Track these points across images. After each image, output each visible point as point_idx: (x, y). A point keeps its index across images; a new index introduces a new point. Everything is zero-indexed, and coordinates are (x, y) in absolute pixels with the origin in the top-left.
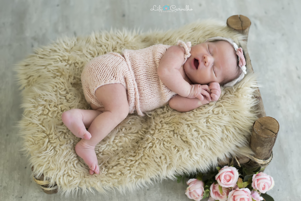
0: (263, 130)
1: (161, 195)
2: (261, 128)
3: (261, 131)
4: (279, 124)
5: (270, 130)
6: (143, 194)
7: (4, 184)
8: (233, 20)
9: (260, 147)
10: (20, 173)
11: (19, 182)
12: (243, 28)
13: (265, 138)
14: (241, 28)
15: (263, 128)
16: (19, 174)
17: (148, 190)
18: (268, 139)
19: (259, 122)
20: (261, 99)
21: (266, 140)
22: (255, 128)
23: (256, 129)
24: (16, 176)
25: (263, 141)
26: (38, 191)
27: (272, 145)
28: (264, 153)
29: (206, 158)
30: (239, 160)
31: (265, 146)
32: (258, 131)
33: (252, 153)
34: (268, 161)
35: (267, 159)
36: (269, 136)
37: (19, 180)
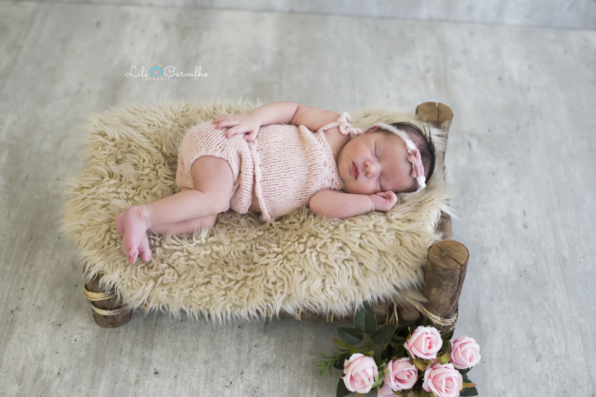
0: (442, 258)
1: (274, 356)
2: (440, 255)
3: (439, 258)
4: (470, 253)
5: (454, 260)
6: (247, 351)
7: (39, 303)
8: (427, 108)
9: (437, 288)
10: (66, 292)
11: (62, 304)
12: (440, 120)
13: (445, 269)
14: (436, 120)
15: (443, 254)
16: (64, 293)
17: (256, 346)
18: (449, 272)
19: (439, 246)
20: (451, 221)
21: (445, 273)
22: (431, 252)
23: (432, 254)
24: (60, 295)
25: (441, 276)
26: (88, 320)
27: (456, 288)
28: (442, 302)
29: (346, 296)
30: (403, 312)
31: (444, 287)
32: (435, 258)
33: (424, 300)
34: (449, 322)
35: (447, 317)
36: (451, 267)
37: (63, 302)
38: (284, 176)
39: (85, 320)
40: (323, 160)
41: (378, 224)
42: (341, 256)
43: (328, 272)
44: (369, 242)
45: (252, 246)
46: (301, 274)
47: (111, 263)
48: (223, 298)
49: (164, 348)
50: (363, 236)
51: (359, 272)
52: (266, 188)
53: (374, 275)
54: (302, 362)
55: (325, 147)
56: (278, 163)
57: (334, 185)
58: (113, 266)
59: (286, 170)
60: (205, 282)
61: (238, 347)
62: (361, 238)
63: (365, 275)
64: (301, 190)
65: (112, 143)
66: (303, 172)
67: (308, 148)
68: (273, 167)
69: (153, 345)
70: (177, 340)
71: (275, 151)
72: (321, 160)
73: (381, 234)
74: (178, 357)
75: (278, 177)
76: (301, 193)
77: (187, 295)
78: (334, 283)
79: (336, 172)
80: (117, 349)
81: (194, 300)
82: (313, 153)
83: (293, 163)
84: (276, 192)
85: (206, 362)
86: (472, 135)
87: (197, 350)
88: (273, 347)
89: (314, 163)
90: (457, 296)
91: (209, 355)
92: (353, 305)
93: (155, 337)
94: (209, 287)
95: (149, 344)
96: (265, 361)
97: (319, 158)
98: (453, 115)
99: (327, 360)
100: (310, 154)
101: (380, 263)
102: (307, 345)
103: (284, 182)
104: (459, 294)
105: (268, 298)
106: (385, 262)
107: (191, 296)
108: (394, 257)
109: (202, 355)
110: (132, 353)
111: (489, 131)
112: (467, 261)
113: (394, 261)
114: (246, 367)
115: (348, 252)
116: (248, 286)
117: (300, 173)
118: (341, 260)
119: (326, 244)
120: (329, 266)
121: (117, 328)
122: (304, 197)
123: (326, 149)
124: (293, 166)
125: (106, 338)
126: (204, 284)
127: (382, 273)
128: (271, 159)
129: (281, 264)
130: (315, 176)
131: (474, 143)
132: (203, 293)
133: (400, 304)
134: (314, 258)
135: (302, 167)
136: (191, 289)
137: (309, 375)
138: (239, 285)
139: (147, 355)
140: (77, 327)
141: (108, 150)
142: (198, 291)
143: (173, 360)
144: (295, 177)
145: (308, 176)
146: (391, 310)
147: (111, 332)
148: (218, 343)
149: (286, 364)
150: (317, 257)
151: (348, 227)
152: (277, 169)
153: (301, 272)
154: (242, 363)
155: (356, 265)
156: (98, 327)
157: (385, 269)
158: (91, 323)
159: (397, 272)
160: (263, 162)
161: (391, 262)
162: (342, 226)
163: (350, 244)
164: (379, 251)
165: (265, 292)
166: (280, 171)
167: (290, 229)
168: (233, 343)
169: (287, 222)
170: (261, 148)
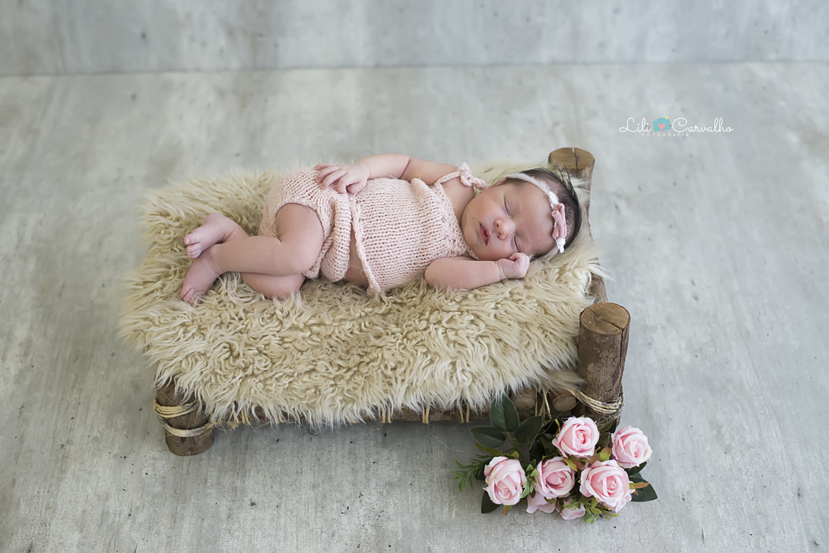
0: (598, 322)
1: (399, 473)
2: (595, 320)
3: (594, 323)
4: (630, 314)
5: (613, 324)
6: (364, 469)
7: (95, 434)
8: (563, 155)
9: (594, 363)
10: (128, 418)
11: (125, 433)
12: (579, 168)
13: (602, 337)
14: (574, 167)
15: (599, 319)
16: (125, 420)
18: (607, 338)
20: (603, 283)
21: (604, 341)
22: (584, 318)
23: (585, 320)
24: (121, 422)
25: (599, 346)
26: (159, 449)
27: (617, 360)
28: (602, 381)
29: (482, 381)
30: (555, 400)
31: (603, 361)
32: (590, 324)
33: (580, 381)
34: (612, 407)
35: (610, 401)
36: (610, 333)
37: (125, 430)
38: (393, 233)
39: (156, 449)
40: (440, 214)
41: (516, 291)
42: (473, 331)
43: (459, 352)
44: (506, 311)
45: (360, 325)
46: (425, 356)
47: (189, 359)
48: (332, 389)
49: (260, 474)
50: (499, 306)
51: (496, 351)
52: (371, 247)
53: (516, 352)
54: (433, 477)
55: (443, 200)
56: (384, 217)
57: (457, 247)
58: (192, 363)
59: (394, 226)
60: (308, 370)
61: (353, 466)
62: (496, 308)
63: (504, 353)
64: (415, 252)
65: (177, 224)
66: (416, 229)
67: (422, 200)
68: (379, 221)
69: (246, 472)
70: (275, 463)
71: (380, 203)
72: (438, 215)
73: (520, 302)
74: (278, 483)
75: (385, 234)
76: (416, 255)
77: (287, 386)
78: (468, 365)
79: (457, 231)
80: (201, 480)
81: (296, 393)
82: (428, 206)
83: (404, 218)
84: (383, 252)
85: (314, 487)
86: (619, 196)
87: (302, 473)
88: (396, 463)
89: (430, 218)
90: (620, 372)
91: (316, 477)
92: (492, 393)
93: (247, 463)
94: (313, 375)
95: (240, 470)
96: (388, 480)
97: (436, 213)
98: (594, 160)
99: (465, 470)
100: (425, 207)
101: (521, 337)
102: (439, 456)
103: (393, 240)
104: (623, 370)
105: (388, 387)
106: (528, 335)
107: (292, 388)
108: (539, 328)
109: (308, 478)
110: (219, 484)
111: (640, 189)
112: (628, 325)
113: (539, 333)
114: (365, 488)
115: (482, 325)
116: (362, 374)
117: (413, 230)
118: (474, 336)
119: (454, 317)
120: (459, 344)
121: (197, 456)
122: (421, 261)
123: (445, 202)
124: (404, 221)
125: (185, 468)
126: (306, 372)
127: (525, 350)
128: (376, 212)
129: (400, 345)
130: (432, 234)
131: (622, 205)
132: (306, 384)
133: (551, 389)
134: (441, 336)
135: (415, 223)
136: (291, 379)
137: (445, 491)
138: (350, 373)
139: (238, 483)
140: (147, 458)
141: (173, 233)
142: (300, 381)
143: (272, 487)
144: (406, 235)
145: (423, 234)
146: (540, 397)
147: (191, 460)
148: (326, 463)
149: (414, 481)
150: (444, 335)
151: (479, 297)
152: (383, 224)
153: (426, 354)
154: (359, 483)
155: (492, 341)
156: (173, 456)
157: (529, 343)
158: (164, 452)
159: (544, 347)
160: (365, 215)
161: (535, 334)
162: (471, 296)
163: (483, 316)
164: (519, 323)
165: (383, 381)
166: (388, 226)
167: (408, 304)
168: (346, 461)
169: (403, 295)
170: (362, 200)
